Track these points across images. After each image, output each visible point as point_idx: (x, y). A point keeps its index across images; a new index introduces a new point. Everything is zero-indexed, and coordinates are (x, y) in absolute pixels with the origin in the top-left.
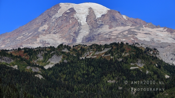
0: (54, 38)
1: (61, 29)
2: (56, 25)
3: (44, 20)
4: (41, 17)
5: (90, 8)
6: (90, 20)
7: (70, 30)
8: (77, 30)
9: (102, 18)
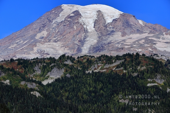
0: (55, 48)
1: (63, 36)
2: (57, 32)
3: (43, 26)
4: (39, 21)
5: (99, 12)
6: (98, 26)
7: (74, 38)
8: (82, 38)
9: (113, 23)
